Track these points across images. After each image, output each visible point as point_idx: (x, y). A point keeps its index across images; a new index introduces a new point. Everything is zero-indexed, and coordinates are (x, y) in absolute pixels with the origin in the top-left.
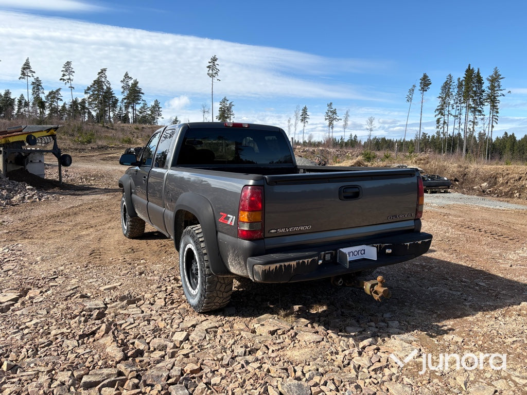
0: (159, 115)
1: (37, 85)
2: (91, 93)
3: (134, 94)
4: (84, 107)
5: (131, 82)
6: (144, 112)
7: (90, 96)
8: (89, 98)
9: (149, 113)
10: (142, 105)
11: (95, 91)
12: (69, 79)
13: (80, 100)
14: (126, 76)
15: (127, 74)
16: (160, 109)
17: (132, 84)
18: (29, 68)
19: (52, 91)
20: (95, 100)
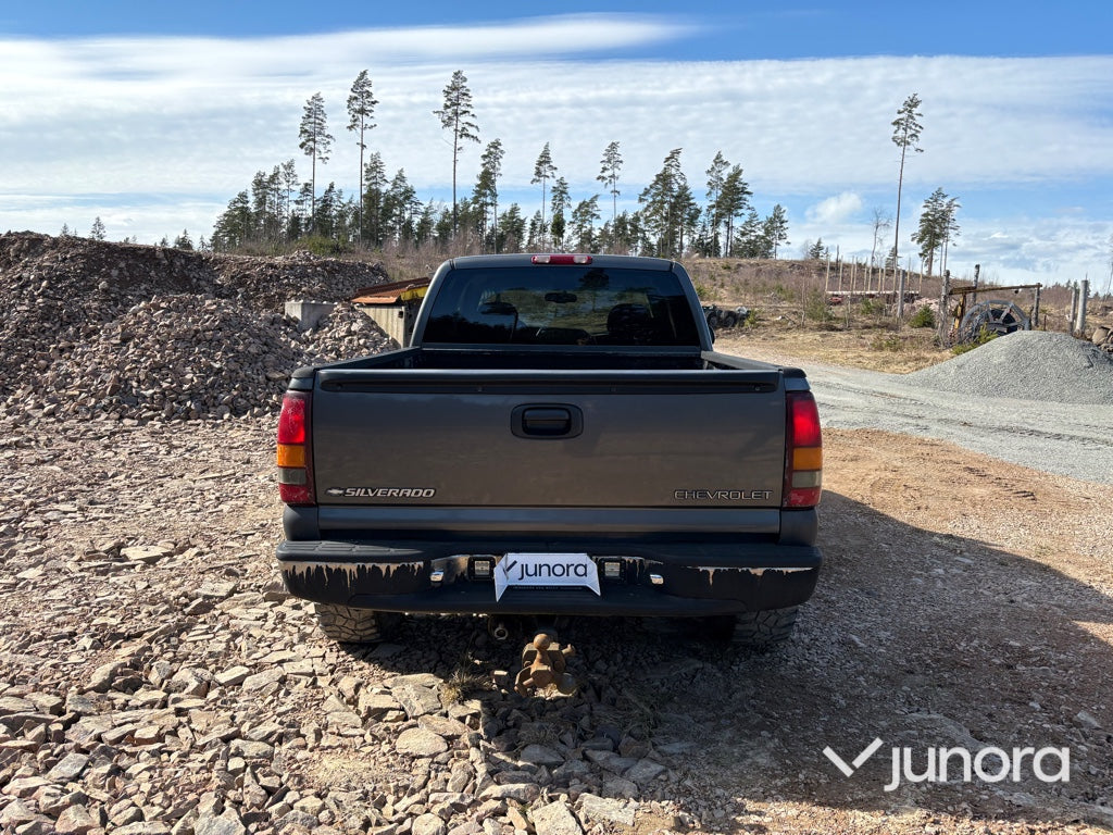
0: (781, 237)
1: (561, 192)
2: (651, 200)
3: (732, 195)
4: (636, 229)
5: (726, 173)
6: (751, 231)
7: (649, 206)
8: (646, 210)
9: (761, 233)
10: (746, 218)
11: (658, 195)
12: (613, 176)
13: (630, 216)
14: (718, 160)
15: (719, 157)
16: (785, 225)
17: (730, 176)
18: (548, 162)
19: (584, 202)
20: (656, 212)
